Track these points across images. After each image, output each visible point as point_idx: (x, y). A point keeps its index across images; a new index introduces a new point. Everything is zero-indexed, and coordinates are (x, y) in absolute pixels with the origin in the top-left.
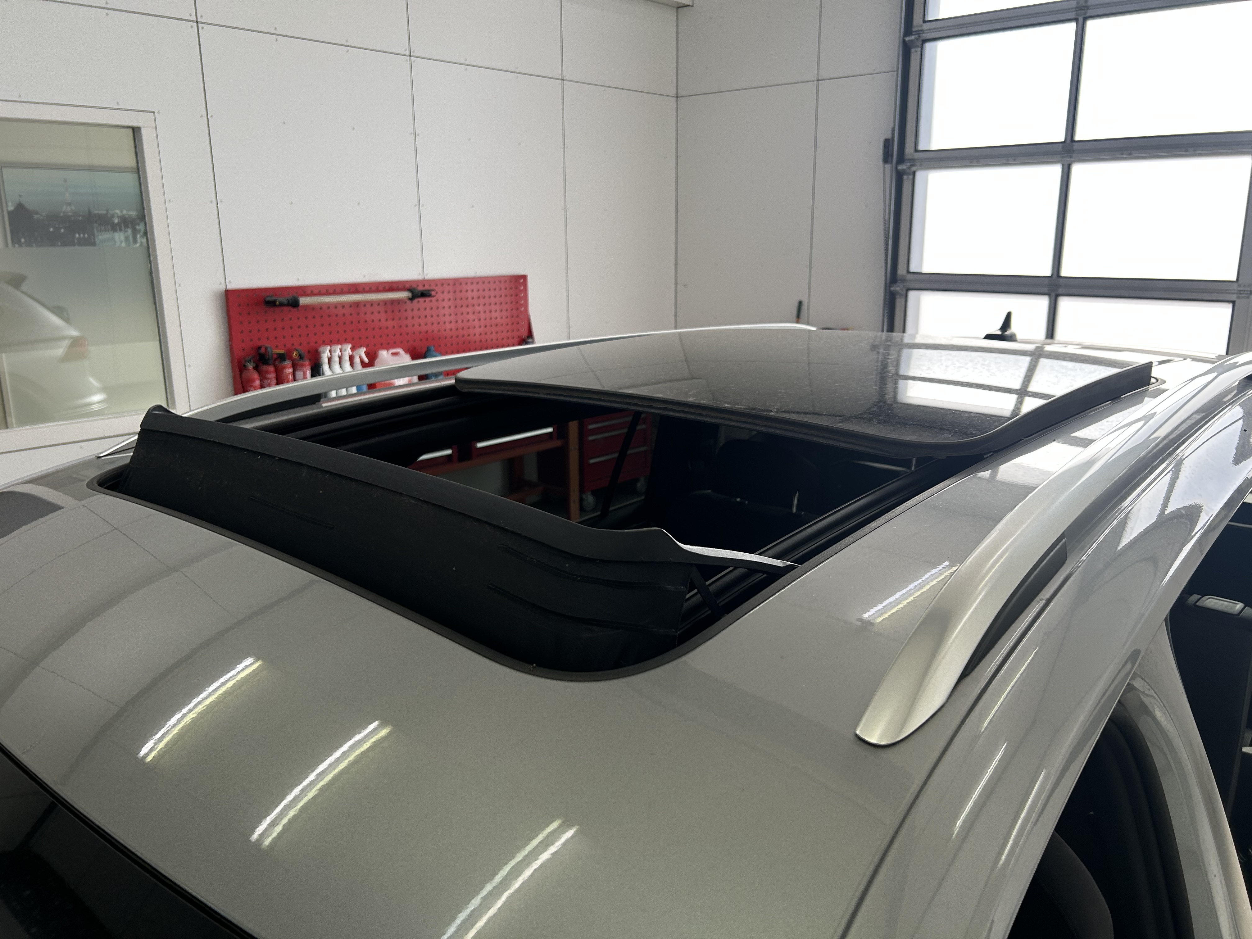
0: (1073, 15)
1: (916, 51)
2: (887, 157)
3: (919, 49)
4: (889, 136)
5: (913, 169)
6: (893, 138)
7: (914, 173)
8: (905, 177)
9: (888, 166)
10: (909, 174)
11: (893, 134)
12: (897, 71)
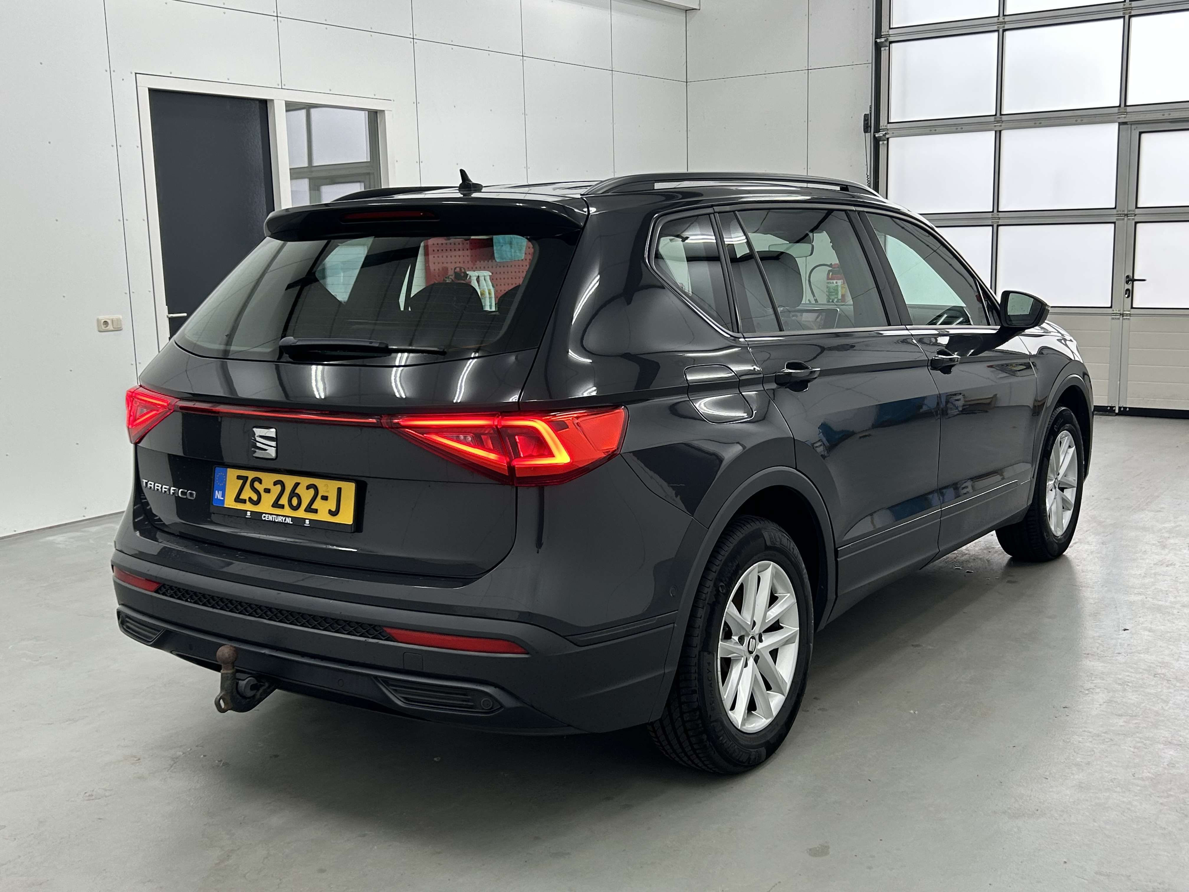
0: (995, 28)
1: (885, 50)
2: (867, 129)
3: (887, 48)
4: (868, 112)
5: (887, 136)
6: (871, 113)
7: (888, 139)
8: (881, 143)
9: (868, 134)
10: (885, 140)
11: (871, 110)
12: (872, 63)
